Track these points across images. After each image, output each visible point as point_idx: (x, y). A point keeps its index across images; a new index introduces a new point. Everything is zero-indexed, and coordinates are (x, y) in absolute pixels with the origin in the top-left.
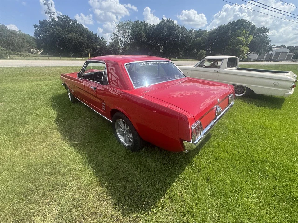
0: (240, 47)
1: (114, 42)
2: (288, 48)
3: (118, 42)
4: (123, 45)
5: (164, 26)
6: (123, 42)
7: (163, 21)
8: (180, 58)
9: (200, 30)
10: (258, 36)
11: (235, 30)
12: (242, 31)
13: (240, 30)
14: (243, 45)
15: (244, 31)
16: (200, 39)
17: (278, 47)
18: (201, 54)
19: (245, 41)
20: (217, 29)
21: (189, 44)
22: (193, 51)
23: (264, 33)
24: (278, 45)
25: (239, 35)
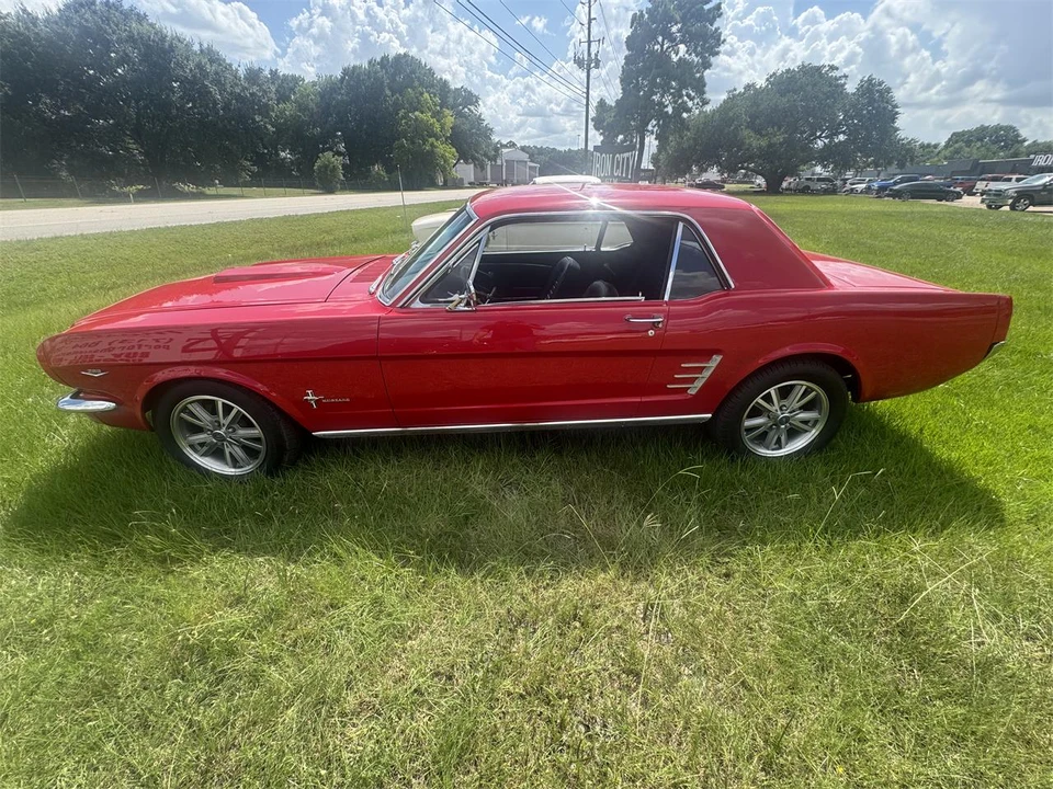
0: (432, 145)
2: (523, 149)
5: (100, 28)
8: (246, 185)
9: (274, 73)
10: (459, 114)
11: (401, 90)
12: (422, 94)
13: (414, 88)
14: (437, 140)
15: (426, 95)
16: (289, 109)
17: (505, 146)
18: (326, 167)
19: (437, 125)
20: (343, 78)
21: (269, 127)
22: (279, 155)
23: (472, 108)
24: (504, 142)
25: (417, 106)
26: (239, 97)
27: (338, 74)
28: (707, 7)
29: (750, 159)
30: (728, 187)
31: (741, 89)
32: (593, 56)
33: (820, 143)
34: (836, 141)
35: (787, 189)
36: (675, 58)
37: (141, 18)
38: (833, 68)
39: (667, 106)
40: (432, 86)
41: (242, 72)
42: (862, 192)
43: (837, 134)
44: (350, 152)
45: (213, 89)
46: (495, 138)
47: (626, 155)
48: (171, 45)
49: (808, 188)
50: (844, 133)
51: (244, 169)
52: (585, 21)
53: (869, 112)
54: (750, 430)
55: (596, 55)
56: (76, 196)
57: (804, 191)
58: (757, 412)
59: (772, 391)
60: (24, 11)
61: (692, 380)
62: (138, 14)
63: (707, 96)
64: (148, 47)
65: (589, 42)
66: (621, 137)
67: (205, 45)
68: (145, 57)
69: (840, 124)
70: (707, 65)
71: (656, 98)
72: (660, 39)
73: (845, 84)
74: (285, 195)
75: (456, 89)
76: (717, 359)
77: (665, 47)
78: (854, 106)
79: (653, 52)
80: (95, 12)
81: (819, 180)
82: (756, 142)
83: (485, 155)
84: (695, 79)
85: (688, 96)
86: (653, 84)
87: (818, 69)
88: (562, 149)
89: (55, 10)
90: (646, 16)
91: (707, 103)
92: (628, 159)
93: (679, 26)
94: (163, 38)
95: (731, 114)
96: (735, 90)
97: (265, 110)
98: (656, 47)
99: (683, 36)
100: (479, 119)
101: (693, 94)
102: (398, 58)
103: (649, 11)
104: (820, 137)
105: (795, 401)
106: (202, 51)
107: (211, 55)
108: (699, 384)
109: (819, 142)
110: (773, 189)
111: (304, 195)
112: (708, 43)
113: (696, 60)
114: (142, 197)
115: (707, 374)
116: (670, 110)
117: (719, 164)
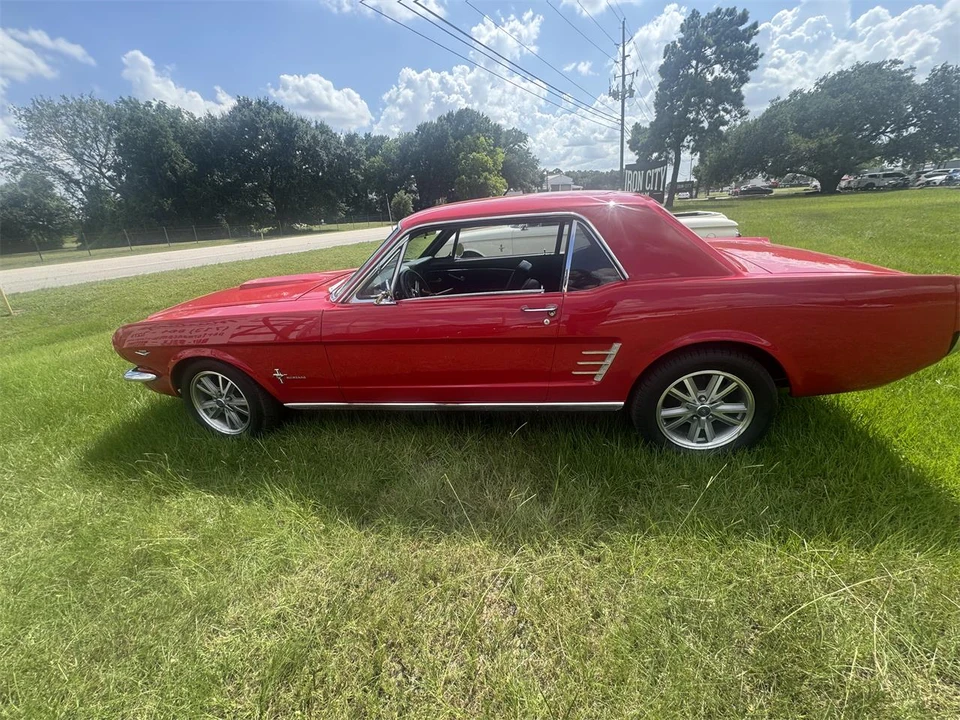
0: (486, 178)
1: (23, 184)
2: (568, 174)
3: (51, 186)
4: (80, 194)
5: (253, 120)
6: (77, 183)
7: (244, 104)
8: (342, 221)
9: (368, 136)
10: (511, 151)
11: (462, 137)
12: (478, 138)
13: (472, 135)
14: (490, 173)
15: (482, 139)
16: (377, 160)
17: (552, 173)
18: (399, 203)
19: (491, 162)
20: (417, 134)
21: (359, 176)
22: (367, 196)
23: (521, 144)
24: (551, 170)
25: (475, 148)
26: (339, 157)
27: (414, 131)
28: (741, 28)
29: (800, 162)
30: (776, 191)
31: (785, 97)
32: (627, 88)
33: (885, 139)
34: (905, 134)
35: (846, 188)
36: (710, 78)
37: (280, 109)
38: (896, 62)
39: (702, 122)
40: (487, 131)
41: (343, 138)
42: (941, 184)
43: (906, 127)
44: (420, 191)
45: (323, 153)
46: (541, 168)
47: (658, 170)
48: (296, 125)
49: (873, 185)
50: (915, 125)
51: (341, 210)
52: (619, 59)
53: (945, 100)
54: (669, 420)
55: (630, 86)
56: (228, 237)
57: (868, 188)
58: (672, 402)
59: (686, 379)
60: (210, 115)
61: (598, 367)
62: (278, 107)
63: (745, 108)
64: (281, 127)
65: (624, 76)
66: (655, 155)
67: (319, 122)
68: (279, 136)
69: (909, 115)
70: (744, 80)
71: (691, 116)
72: (694, 63)
73: (912, 76)
74: (368, 227)
75: (508, 131)
76: (617, 346)
77: (699, 70)
78: (926, 97)
79: (686, 76)
80: (251, 110)
81: (885, 176)
82: (804, 145)
83: (533, 182)
84: (731, 93)
85: (725, 110)
86: (687, 103)
87: (878, 66)
88: (605, 171)
89: (227, 113)
90: (679, 45)
91: (746, 114)
92: (659, 173)
93: (714, 49)
94: (292, 120)
95: (774, 122)
96: (779, 98)
97: (357, 165)
98: (690, 71)
99: (718, 57)
100: (527, 152)
101: (729, 108)
102: (461, 112)
103: (681, 40)
104: (884, 133)
105: (713, 392)
106: (317, 127)
107: (323, 128)
108: (603, 371)
109: (883, 137)
110: (829, 188)
111: (382, 226)
112: (744, 60)
113: (732, 76)
114: (270, 235)
115: (609, 361)
116: (706, 125)
117: (763, 169)
